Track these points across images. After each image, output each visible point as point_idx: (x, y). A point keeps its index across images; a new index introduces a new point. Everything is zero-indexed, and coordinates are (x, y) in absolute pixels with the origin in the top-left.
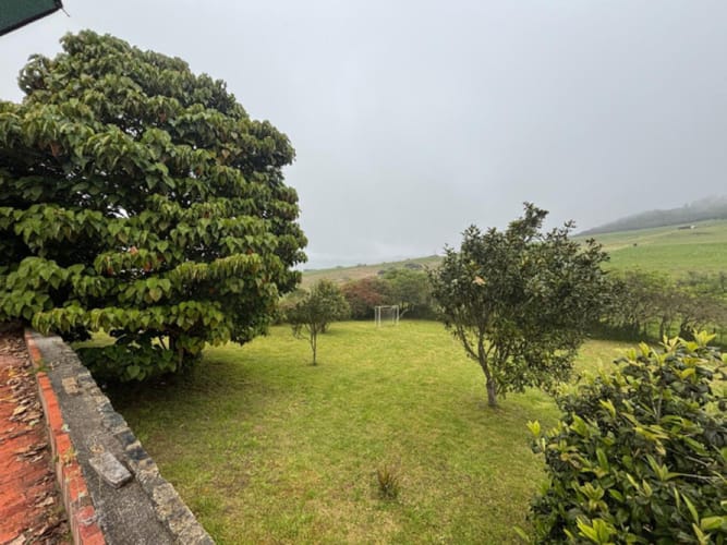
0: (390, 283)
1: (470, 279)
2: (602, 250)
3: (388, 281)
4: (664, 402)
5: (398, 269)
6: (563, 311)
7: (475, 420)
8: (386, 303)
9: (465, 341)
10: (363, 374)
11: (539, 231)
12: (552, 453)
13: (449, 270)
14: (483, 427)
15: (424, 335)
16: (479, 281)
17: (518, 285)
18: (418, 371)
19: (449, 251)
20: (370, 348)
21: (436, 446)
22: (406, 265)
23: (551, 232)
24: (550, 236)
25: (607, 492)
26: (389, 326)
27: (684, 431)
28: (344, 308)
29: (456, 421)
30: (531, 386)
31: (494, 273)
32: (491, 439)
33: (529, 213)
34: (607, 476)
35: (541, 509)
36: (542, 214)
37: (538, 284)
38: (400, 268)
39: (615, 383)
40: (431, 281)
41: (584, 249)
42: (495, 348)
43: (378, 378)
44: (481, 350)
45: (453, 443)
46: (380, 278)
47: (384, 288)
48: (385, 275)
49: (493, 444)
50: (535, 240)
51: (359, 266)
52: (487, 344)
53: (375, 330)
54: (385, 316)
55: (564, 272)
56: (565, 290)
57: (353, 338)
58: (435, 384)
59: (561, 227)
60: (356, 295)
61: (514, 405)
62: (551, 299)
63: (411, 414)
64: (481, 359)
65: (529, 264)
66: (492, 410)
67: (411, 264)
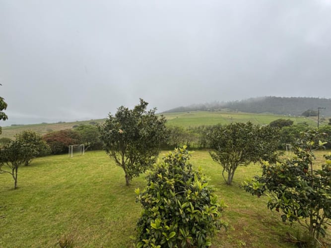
0: (79, 133)
1: (116, 130)
2: (165, 119)
3: (78, 131)
4: (175, 170)
5: (85, 124)
6: (153, 142)
7: (119, 194)
8: (77, 144)
9: (116, 158)
10: (57, 186)
11: (145, 110)
12: (143, 200)
13: (108, 126)
14: (123, 196)
15: (98, 158)
16: (121, 131)
17: (137, 131)
18: (94, 177)
19: (110, 116)
20: (64, 170)
21: (99, 212)
22: (91, 123)
23: (149, 111)
24: (149, 112)
25: (159, 208)
26: (78, 156)
27: (179, 178)
28: (45, 148)
29: (111, 197)
30: (142, 173)
31: (127, 127)
32: (126, 200)
33: (142, 103)
34: (160, 201)
35: (140, 223)
36: (146, 104)
37: (144, 132)
38: (87, 124)
39: (162, 166)
40: (100, 130)
41: (159, 118)
42: (129, 159)
43: (68, 186)
44: (123, 162)
45: (108, 208)
46: (73, 130)
47: (76, 135)
48: (77, 128)
49: (126, 202)
50: (144, 114)
51: (60, 123)
52: (125, 158)
53: (69, 159)
54: (76, 150)
55: (153, 127)
56: (153, 133)
57: (51, 166)
58: (102, 181)
59: (153, 109)
60: (55, 140)
61: (137, 182)
62: (148, 137)
63: (86, 200)
64: (123, 166)
65: (141, 123)
66: (127, 187)
67: (93, 122)
